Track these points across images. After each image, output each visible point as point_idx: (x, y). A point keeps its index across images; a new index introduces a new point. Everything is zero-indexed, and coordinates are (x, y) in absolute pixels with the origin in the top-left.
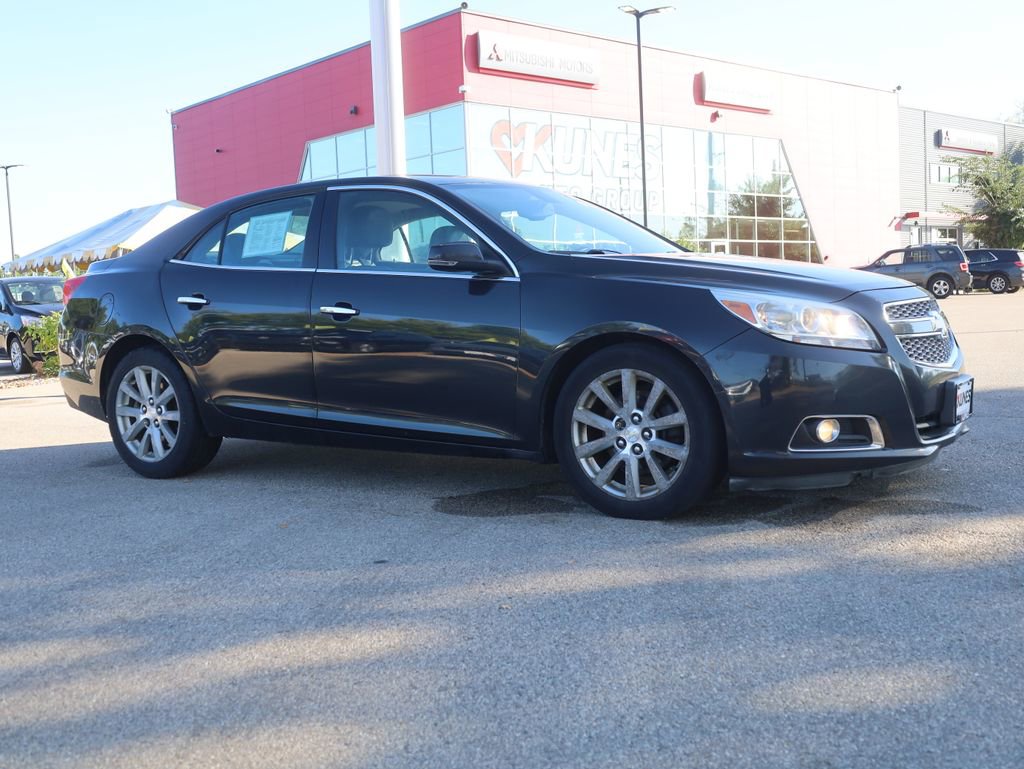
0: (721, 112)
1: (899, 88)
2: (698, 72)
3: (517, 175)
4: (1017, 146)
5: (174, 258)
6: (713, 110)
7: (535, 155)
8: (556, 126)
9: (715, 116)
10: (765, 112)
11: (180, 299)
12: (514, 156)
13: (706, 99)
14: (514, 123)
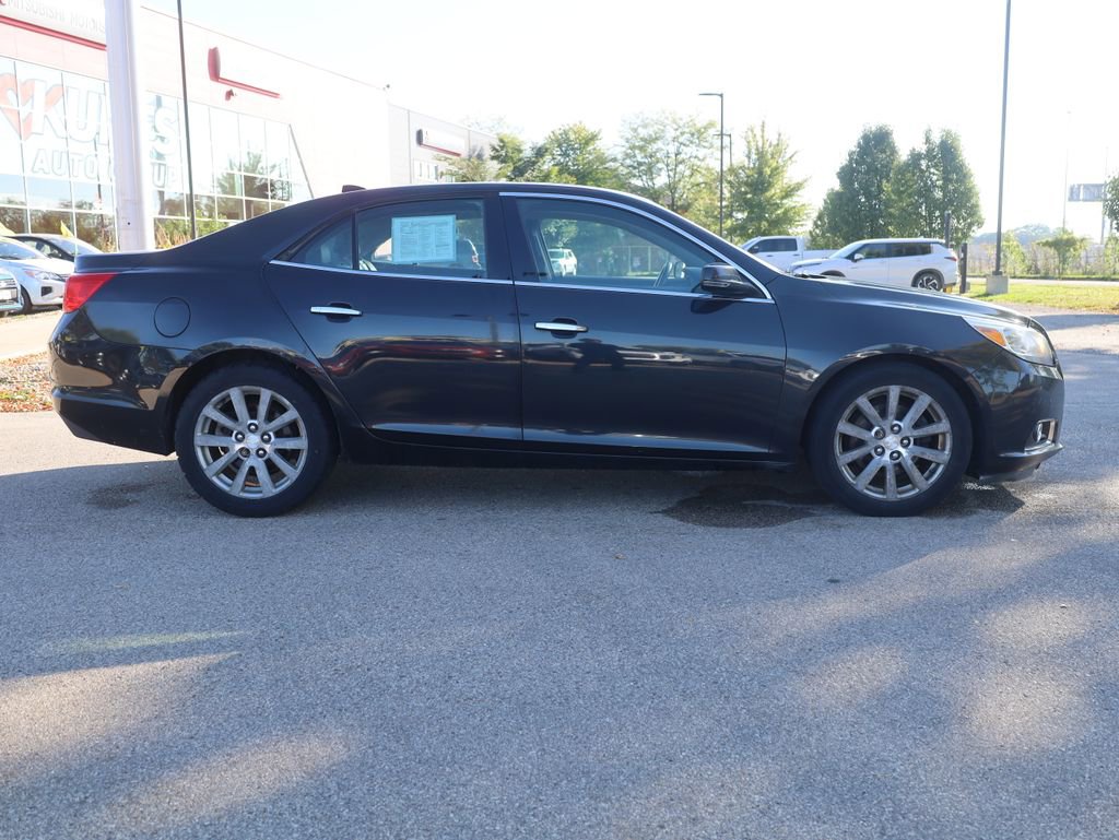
0: (235, 90)
1: (388, 86)
2: (212, 48)
3: (27, 138)
4: (478, 149)
5: (275, 259)
6: (227, 88)
7: (46, 116)
8: (67, 87)
9: (230, 94)
10: (275, 95)
11: (314, 309)
12: (22, 116)
13: (221, 76)
14: (21, 77)
